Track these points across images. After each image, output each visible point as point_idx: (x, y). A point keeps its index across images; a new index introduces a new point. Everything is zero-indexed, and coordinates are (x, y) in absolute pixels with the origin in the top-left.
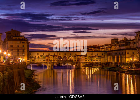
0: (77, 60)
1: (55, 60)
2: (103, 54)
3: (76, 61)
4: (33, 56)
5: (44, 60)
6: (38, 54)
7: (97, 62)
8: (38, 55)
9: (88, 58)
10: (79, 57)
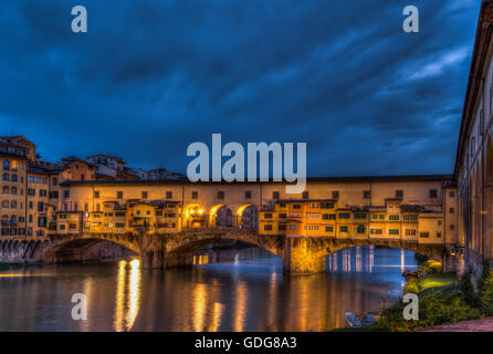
0: (275, 226)
1: (165, 225)
2: (433, 194)
3: (275, 231)
4: (76, 205)
5: (118, 225)
6: (97, 195)
7: (396, 237)
8: (97, 201)
9: (342, 216)
10: (288, 210)
